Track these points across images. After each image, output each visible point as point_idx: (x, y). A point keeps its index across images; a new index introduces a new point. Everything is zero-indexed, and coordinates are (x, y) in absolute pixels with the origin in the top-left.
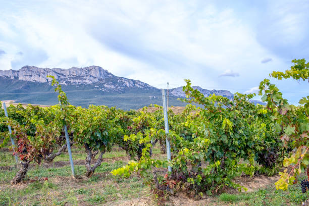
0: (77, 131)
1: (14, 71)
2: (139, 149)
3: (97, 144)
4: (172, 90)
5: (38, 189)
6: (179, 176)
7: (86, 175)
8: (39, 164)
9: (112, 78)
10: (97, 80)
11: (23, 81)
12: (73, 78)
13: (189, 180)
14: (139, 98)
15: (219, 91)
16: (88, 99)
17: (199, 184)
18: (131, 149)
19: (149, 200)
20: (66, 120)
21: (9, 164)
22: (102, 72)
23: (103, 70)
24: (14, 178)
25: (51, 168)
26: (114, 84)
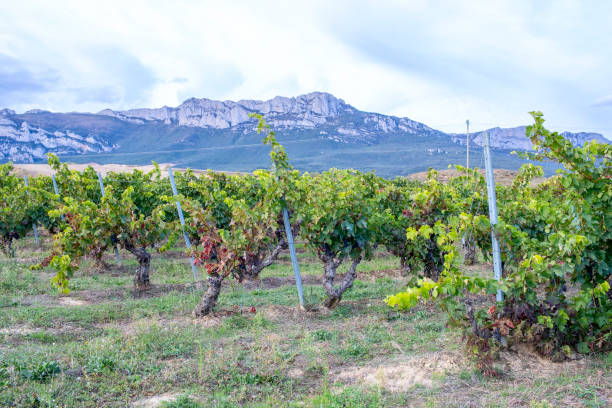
0: (308, 219)
1: (170, 110)
2: (427, 255)
3: (346, 246)
4: (476, 135)
5: (240, 327)
6: (520, 310)
7: (326, 305)
8: (240, 281)
9: (353, 116)
10: (323, 120)
11: (186, 127)
12: (279, 118)
13: (541, 319)
14: (406, 153)
15: (577, 136)
16: (307, 159)
17: (562, 328)
18: (412, 254)
19: (459, 357)
20: (287, 198)
21: (181, 281)
22: (333, 104)
23: (335, 99)
24: (198, 308)
25: (257, 290)
26: (358, 125)
